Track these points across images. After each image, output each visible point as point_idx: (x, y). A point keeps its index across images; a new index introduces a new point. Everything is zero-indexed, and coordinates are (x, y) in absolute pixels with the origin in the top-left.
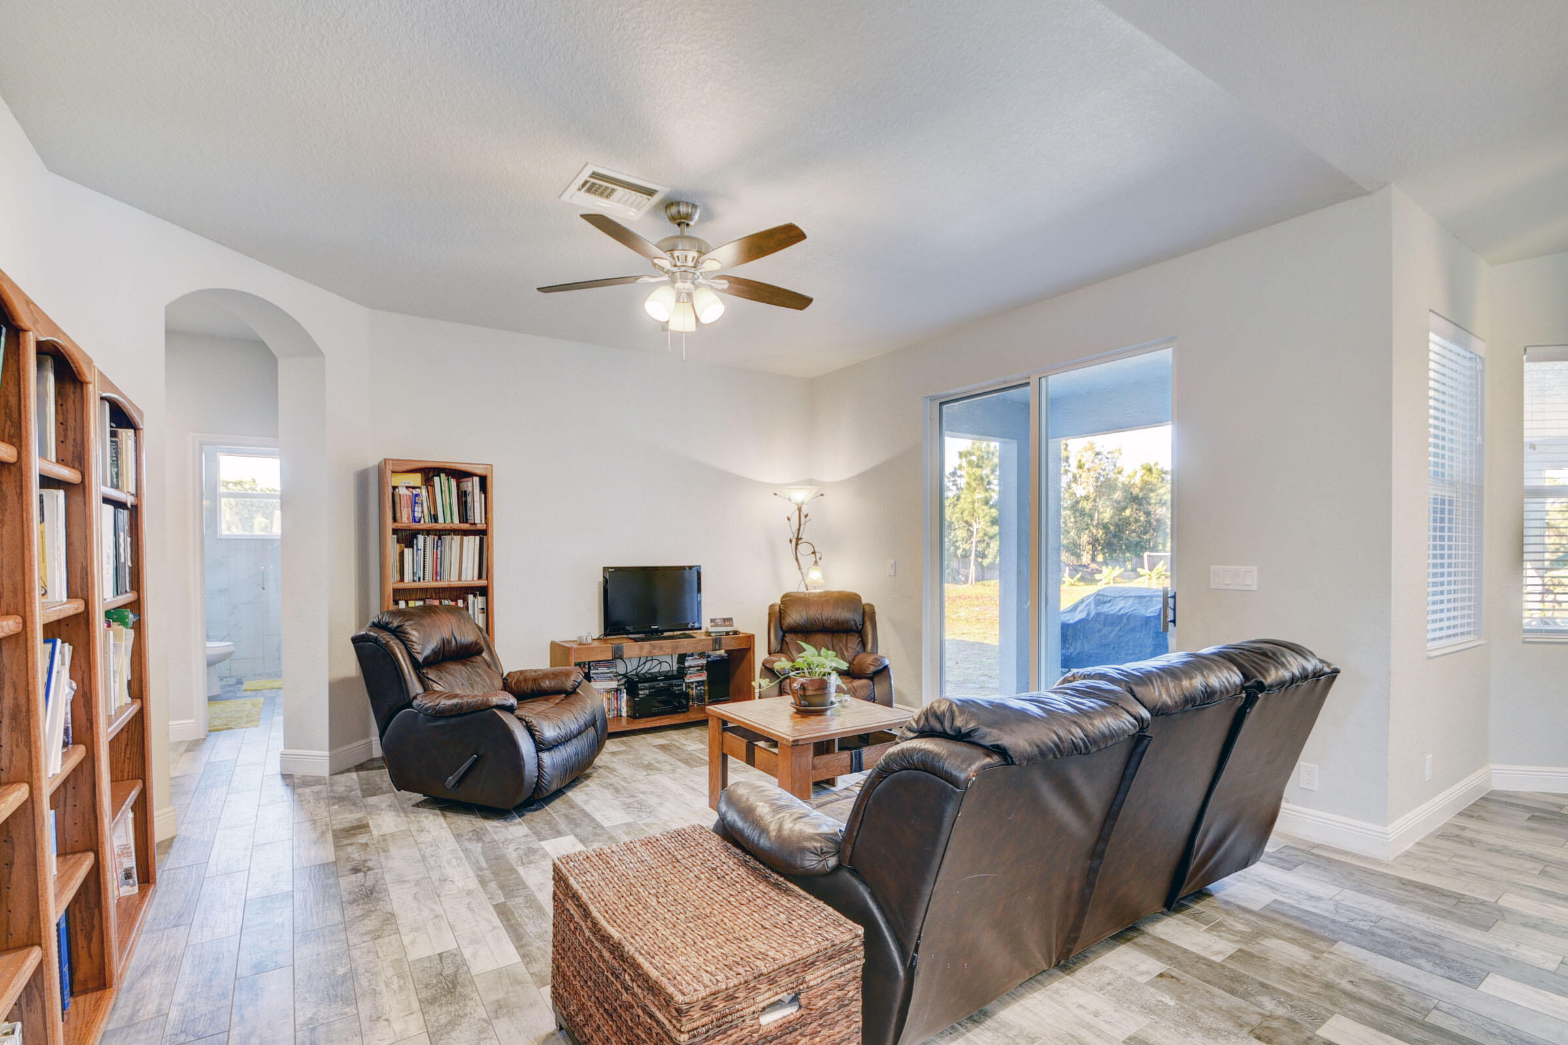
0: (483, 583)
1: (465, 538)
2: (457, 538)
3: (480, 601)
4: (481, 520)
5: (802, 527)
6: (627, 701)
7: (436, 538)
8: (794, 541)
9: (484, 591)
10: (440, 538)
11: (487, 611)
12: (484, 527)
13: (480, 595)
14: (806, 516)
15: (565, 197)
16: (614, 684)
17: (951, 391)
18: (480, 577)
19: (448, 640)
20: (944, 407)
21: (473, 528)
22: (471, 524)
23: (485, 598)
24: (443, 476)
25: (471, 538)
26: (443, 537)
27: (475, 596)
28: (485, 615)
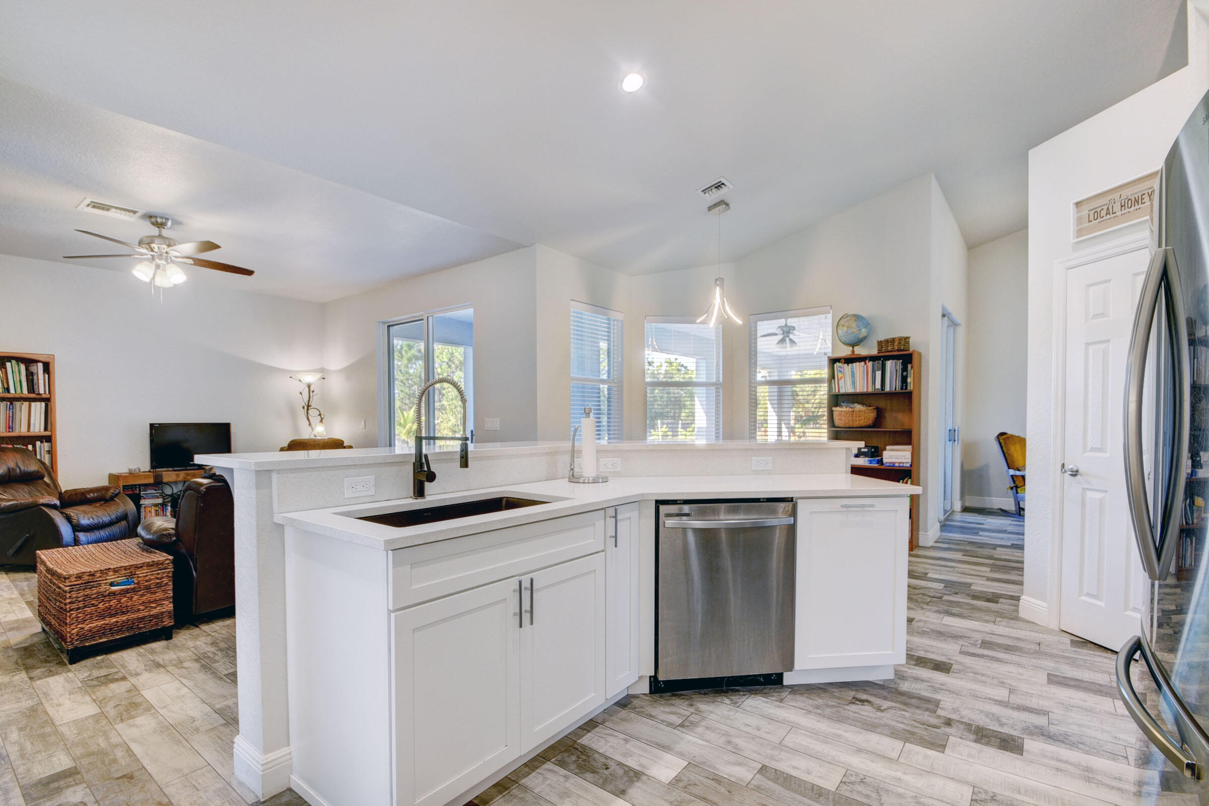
0: (48, 433)
1: (33, 404)
2: (26, 404)
3: (46, 446)
4: (45, 392)
5: (311, 399)
6: (171, 511)
7: (9, 403)
8: (306, 407)
9: (49, 439)
10: (11, 404)
11: (51, 452)
12: (48, 396)
13: (46, 442)
14: (313, 392)
15: (80, 208)
16: (160, 501)
17: (394, 319)
18: (46, 429)
19: (12, 468)
20: (391, 328)
21: (38, 397)
22: (37, 394)
23: (50, 444)
24: (14, 362)
25: (38, 404)
26: (14, 403)
27: (42, 442)
28: (50, 455)
